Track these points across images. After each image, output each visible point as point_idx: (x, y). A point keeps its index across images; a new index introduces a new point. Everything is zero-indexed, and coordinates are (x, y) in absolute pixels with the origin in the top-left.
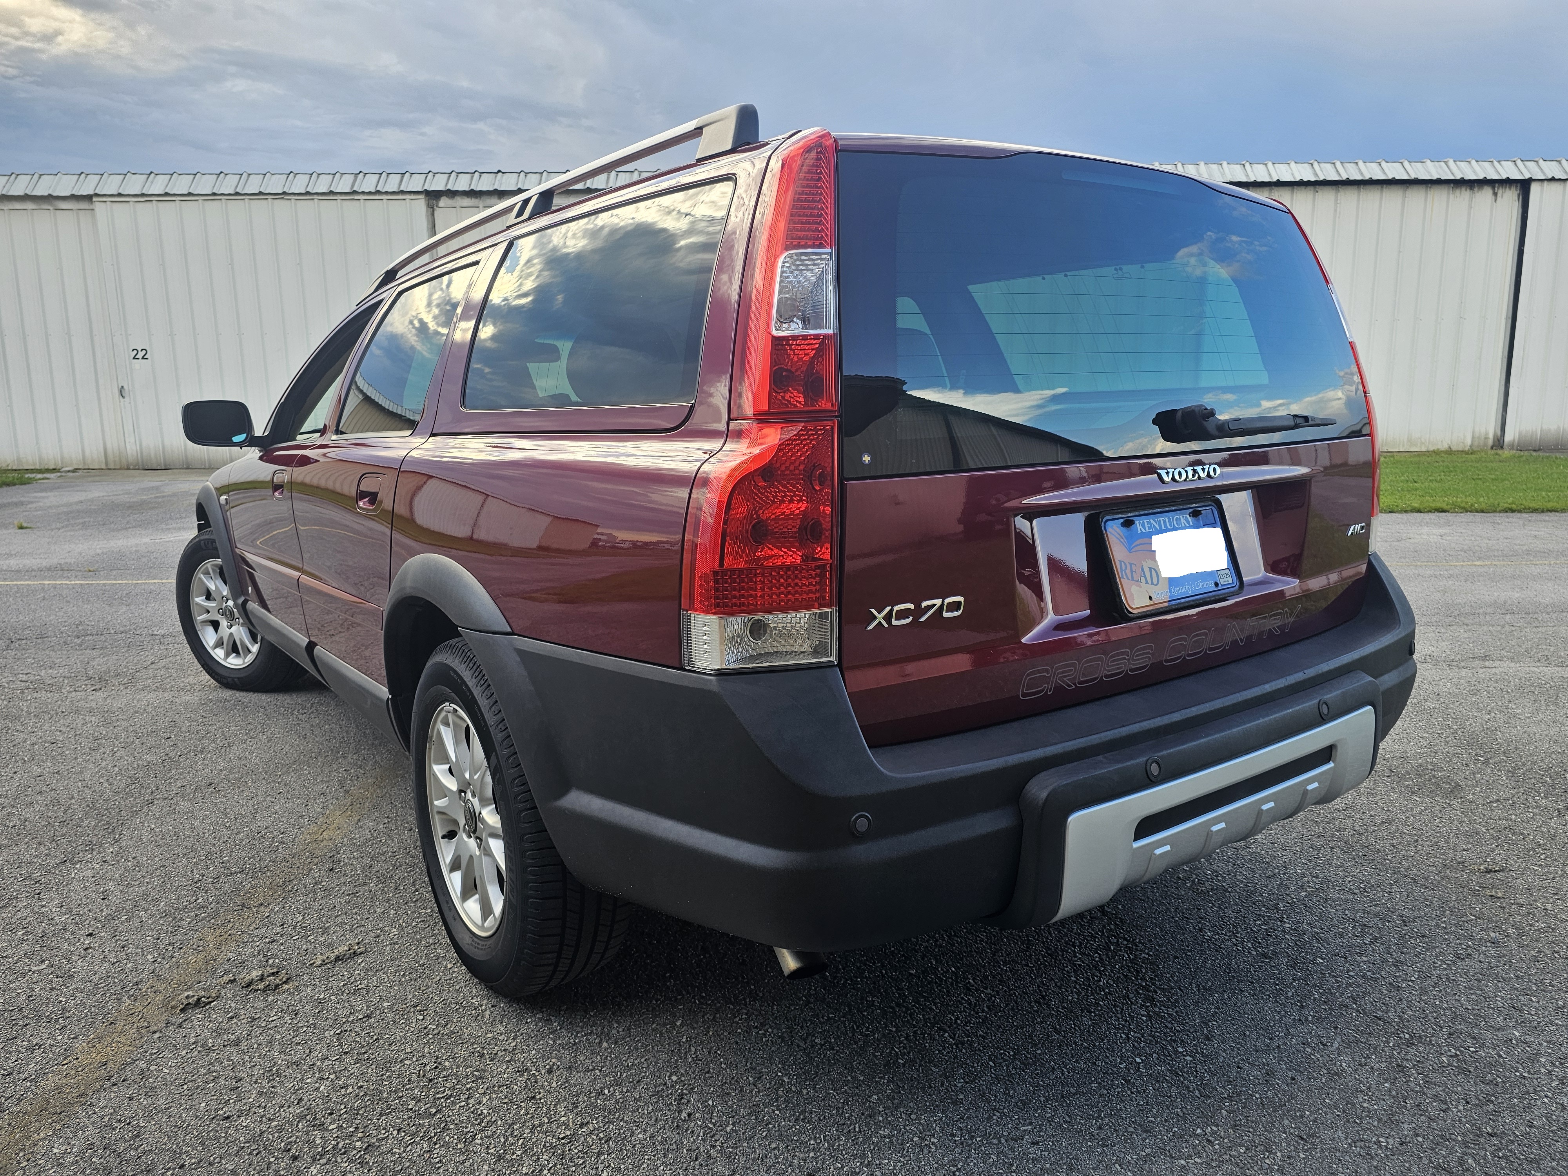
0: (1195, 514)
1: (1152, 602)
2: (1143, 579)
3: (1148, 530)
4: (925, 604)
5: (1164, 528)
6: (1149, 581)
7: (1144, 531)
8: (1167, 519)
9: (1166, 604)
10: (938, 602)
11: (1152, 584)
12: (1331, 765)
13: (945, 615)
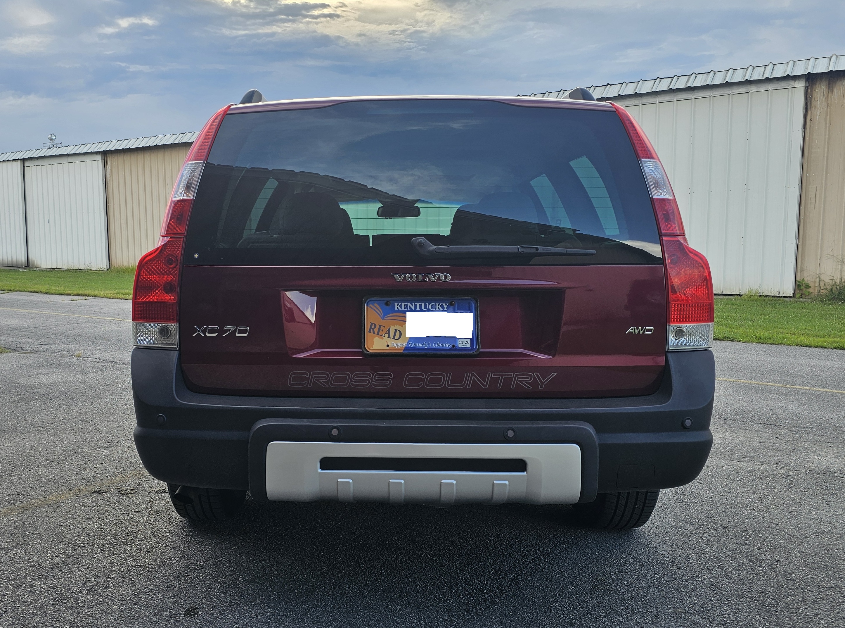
0: (451, 304)
1: (388, 348)
2: (387, 335)
3: (403, 309)
4: (225, 328)
5: (418, 309)
6: (392, 336)
7: (400, 309)
8: (423, 304)
9: (402, 351)
10: (233, 328)
11: (394, 338)
12: (525, 473)
13: (237, 335)
